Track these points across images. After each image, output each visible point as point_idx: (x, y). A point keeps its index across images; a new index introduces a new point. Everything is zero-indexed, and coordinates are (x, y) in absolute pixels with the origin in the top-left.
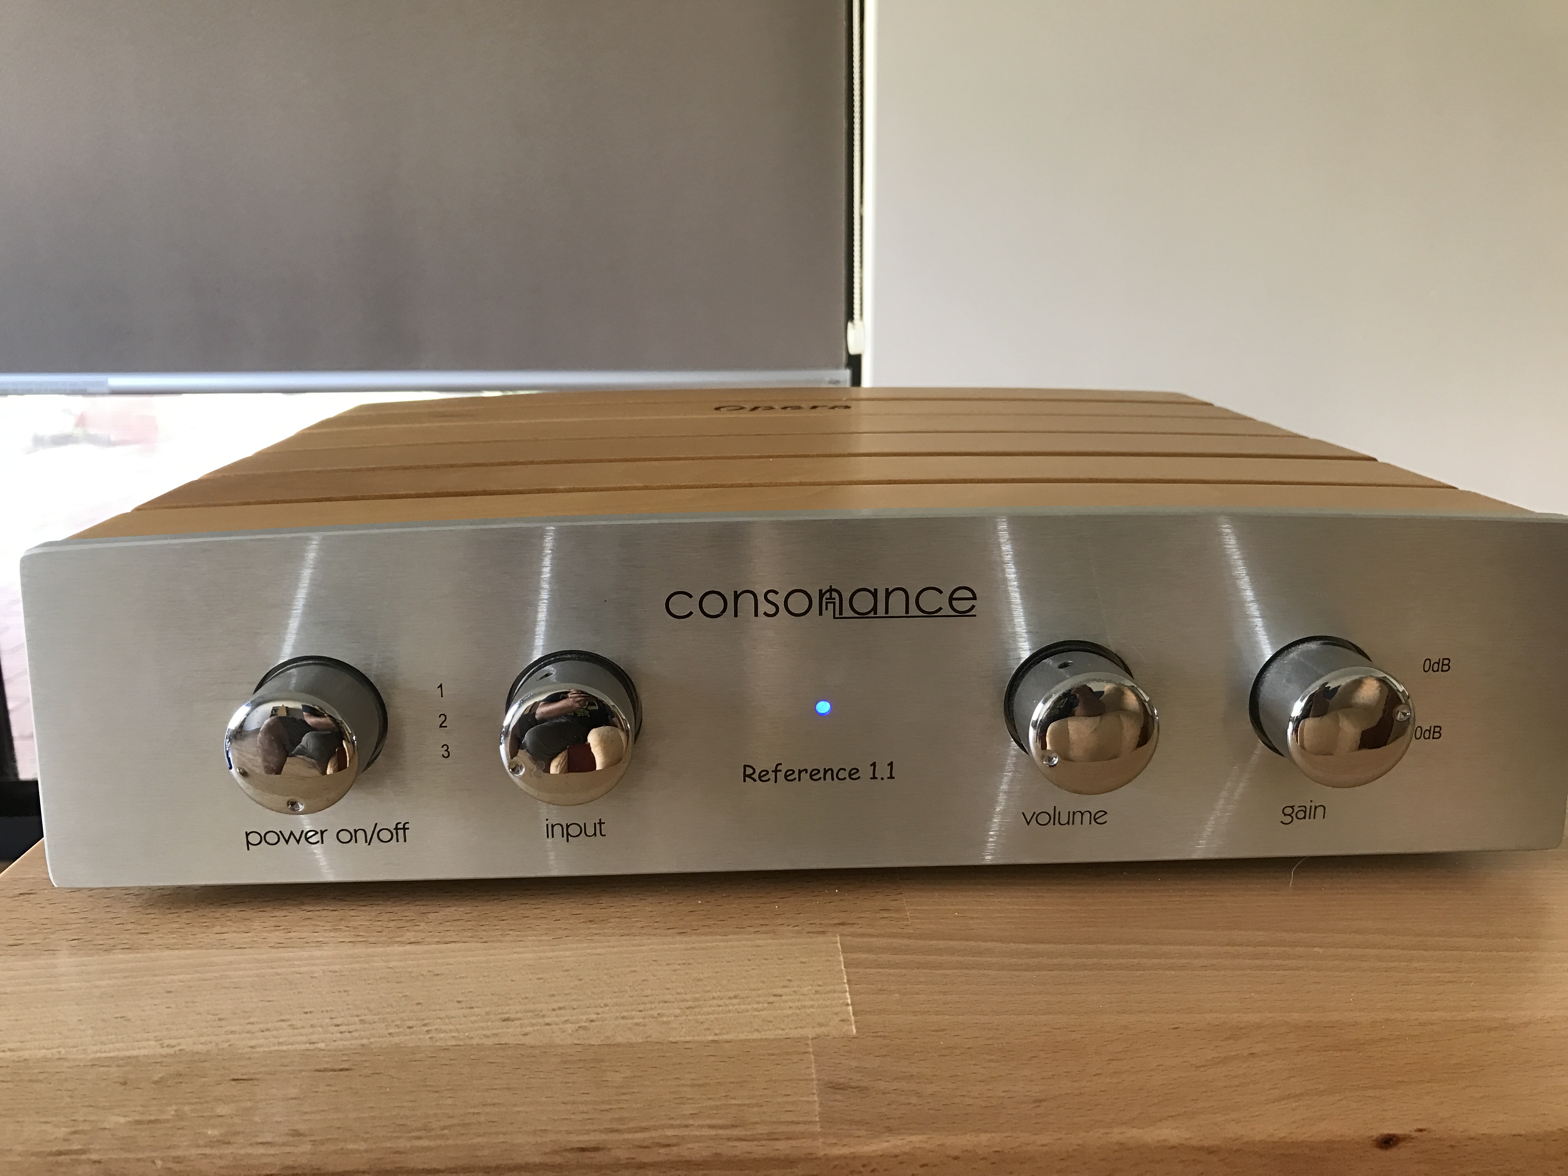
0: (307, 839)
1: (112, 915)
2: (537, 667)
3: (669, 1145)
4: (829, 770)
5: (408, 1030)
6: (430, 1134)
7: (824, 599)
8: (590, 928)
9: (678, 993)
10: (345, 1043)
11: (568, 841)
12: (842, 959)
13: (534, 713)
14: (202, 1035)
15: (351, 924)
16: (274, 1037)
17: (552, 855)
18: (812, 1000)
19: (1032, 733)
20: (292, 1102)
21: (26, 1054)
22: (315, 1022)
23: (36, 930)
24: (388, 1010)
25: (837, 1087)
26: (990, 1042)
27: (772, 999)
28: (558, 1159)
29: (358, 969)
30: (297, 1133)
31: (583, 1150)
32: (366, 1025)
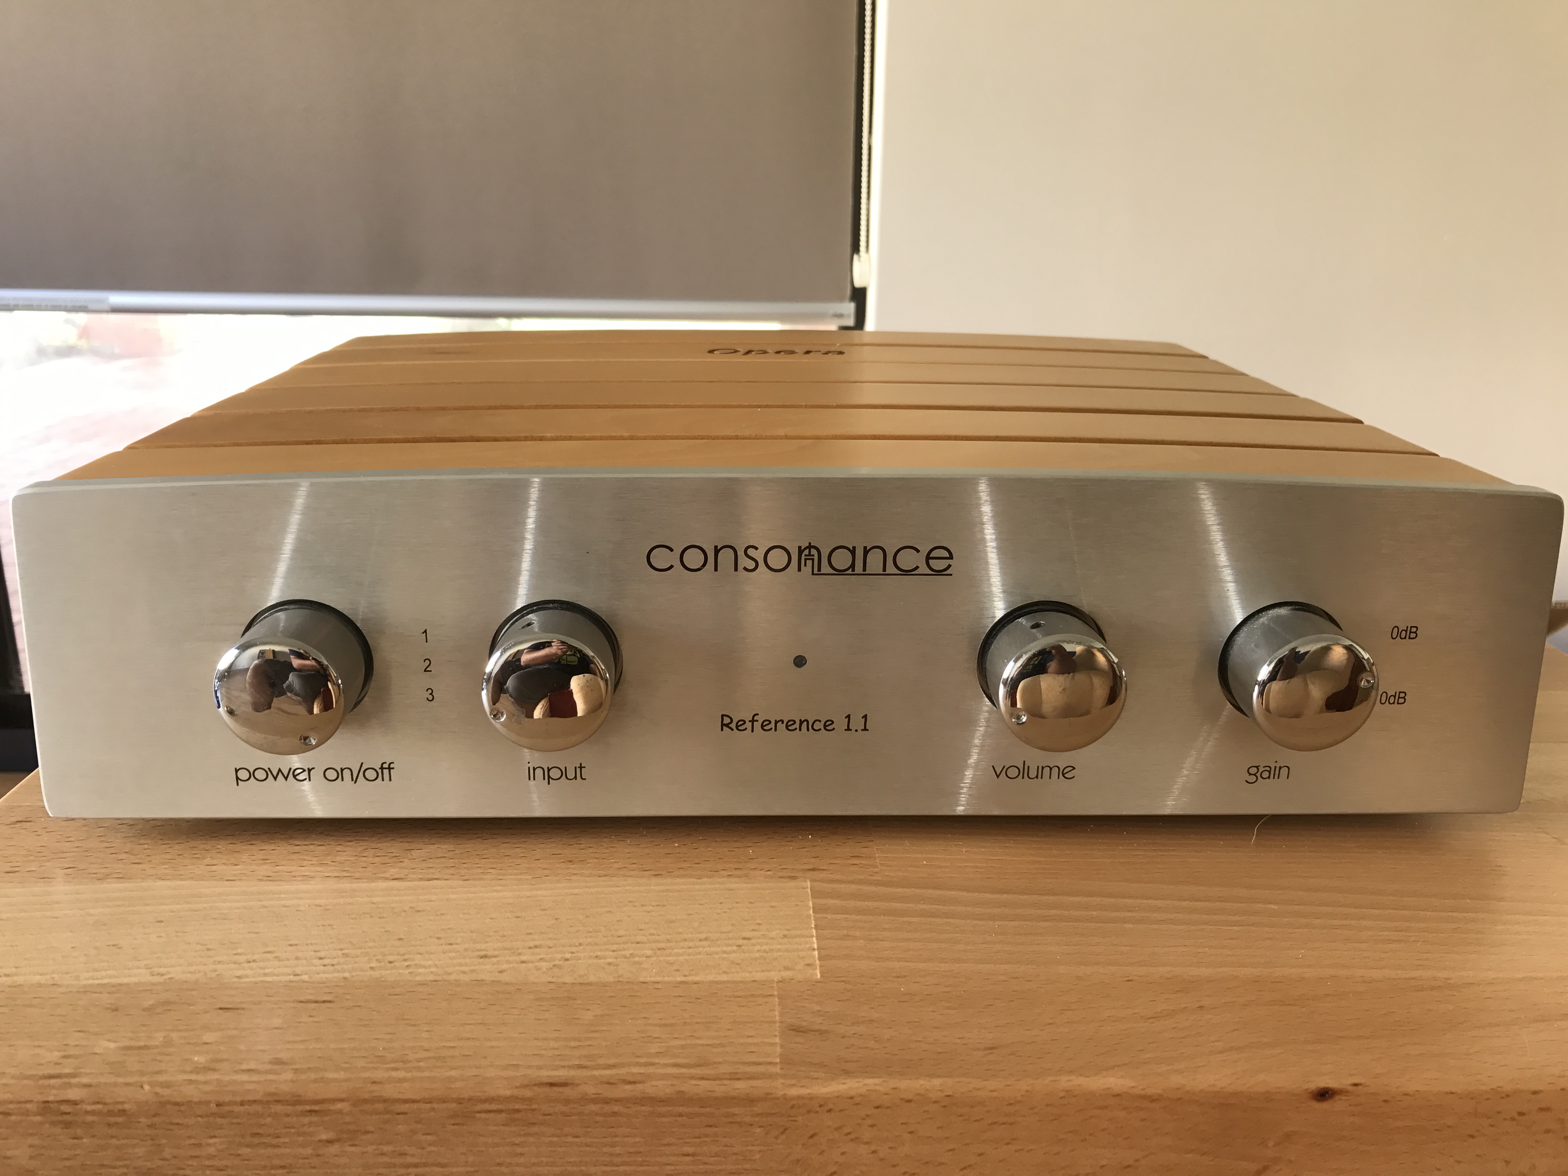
0: (295, 776)
1: (107, 845)
2: (518, 616)
3: (634, 1083)
4: (804, 721)
5: (389, 965)
6: (405, 1066)
7: (803, 555)
8: (568, 868)
9: (650, 934)
10: (328, 976)
11: (549, 784)
12: (811, 904)
13: (519, 660)
14: (190, 965)
15: (338, 859)
16: (261, 968)
17: (535, 797)
18: (780, 944)
19: (1002, 691)
20: (275, 1031)
21: (19, 980)
22: (300, 954)
23: (32, 858)
24: (370, 944)
25: (797, 1030)
26: (948, 989)
27: (741, 942)
28: (528, 1093)
29: (342, 903)
30: (279, 1062)
31: (552, 1085)
32: (348, 959)
